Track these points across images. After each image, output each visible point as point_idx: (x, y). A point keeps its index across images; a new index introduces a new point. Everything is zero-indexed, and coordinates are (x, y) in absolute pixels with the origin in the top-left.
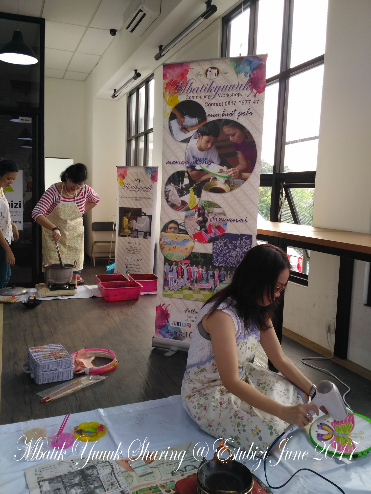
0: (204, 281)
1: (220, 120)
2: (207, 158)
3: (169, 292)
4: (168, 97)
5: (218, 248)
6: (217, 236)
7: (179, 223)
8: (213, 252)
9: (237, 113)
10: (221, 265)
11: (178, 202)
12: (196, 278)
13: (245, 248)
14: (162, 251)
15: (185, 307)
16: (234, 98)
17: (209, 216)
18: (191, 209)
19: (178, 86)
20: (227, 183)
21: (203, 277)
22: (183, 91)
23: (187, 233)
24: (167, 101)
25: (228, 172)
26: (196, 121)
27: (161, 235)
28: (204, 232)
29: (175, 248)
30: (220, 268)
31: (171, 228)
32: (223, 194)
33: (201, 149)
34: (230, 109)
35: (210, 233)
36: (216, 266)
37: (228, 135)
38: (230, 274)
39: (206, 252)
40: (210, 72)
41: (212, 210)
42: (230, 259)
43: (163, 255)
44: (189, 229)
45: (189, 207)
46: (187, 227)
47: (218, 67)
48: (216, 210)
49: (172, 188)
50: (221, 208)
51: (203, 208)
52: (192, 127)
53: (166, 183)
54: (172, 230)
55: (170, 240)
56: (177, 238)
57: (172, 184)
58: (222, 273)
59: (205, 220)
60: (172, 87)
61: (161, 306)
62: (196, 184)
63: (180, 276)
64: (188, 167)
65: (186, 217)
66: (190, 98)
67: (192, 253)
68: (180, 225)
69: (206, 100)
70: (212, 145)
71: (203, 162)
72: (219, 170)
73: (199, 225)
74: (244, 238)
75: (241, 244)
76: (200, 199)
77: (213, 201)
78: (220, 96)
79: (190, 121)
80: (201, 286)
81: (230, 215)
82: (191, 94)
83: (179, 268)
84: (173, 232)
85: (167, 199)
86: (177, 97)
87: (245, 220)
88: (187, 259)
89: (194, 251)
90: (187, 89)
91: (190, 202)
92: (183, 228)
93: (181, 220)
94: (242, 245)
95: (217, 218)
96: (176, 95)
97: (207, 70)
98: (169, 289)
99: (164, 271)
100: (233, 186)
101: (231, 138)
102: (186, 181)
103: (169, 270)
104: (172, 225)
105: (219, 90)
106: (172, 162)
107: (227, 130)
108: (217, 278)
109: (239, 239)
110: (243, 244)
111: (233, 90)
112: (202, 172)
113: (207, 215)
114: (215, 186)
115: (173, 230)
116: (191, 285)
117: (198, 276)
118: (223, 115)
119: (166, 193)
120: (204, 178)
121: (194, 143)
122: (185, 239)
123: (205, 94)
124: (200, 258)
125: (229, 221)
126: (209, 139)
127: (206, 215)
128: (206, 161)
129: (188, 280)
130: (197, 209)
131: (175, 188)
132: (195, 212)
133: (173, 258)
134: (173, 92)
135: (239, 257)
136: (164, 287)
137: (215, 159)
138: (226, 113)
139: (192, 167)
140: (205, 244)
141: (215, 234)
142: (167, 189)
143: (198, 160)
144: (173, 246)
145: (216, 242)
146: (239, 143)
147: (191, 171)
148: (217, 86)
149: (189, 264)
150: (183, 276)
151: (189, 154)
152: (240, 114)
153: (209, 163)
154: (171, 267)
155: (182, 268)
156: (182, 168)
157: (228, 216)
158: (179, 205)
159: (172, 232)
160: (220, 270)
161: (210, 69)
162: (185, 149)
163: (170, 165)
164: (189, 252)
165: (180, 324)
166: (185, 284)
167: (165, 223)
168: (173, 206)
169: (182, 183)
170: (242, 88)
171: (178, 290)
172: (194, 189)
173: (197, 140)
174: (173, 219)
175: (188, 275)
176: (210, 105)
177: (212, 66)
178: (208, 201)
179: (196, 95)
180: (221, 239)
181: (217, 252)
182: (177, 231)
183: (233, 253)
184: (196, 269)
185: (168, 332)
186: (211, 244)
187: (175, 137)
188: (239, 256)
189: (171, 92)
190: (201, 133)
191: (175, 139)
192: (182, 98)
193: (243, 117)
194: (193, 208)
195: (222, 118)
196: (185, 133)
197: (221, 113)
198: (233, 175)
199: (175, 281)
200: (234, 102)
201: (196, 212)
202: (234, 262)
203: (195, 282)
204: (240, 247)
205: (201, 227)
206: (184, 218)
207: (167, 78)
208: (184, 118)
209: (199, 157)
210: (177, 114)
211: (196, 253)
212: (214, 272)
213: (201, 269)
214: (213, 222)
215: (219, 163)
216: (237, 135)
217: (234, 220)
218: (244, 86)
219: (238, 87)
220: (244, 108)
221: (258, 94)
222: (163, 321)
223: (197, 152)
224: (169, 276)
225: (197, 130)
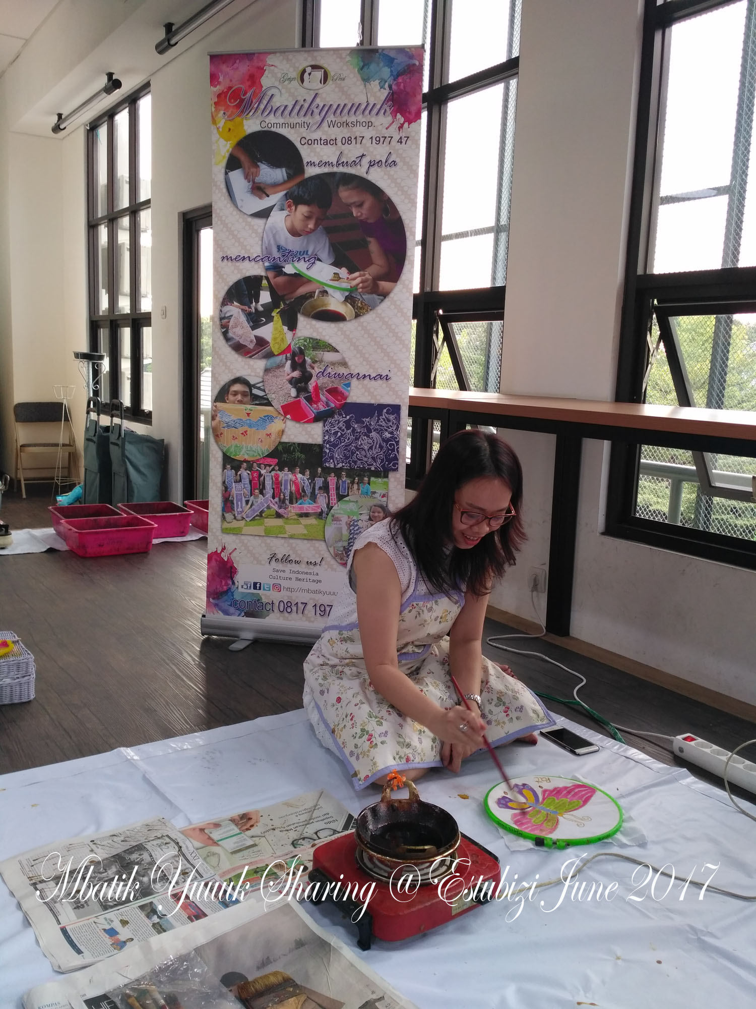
0: (308, 500)
1: (332, 175)
2: (307, 251)
4: (221, 123)
5: (333, 431)
6: (332, 408)
7: (252, 383)
8: (324, 441)
9: (365, 162)
10: (340, 465)
11: (249, 340)
12: (291, 492)
13: (386, 430)
14: (217, 442)
15: (269, 552)
16: (359, 131)
17: (313, 368)
18: (276, 353)
19: (242, 100)
20: (349, 301)
21: (304, 491)
22: (253, 111)
23: (269, 404)
24: (221, 130)
25: (349, 279)
26: (282, 173)
27: (214, 408)
28: (304, 402)
29: (245, 433)
30: (338, 472)
31: (236, 393)
32: (341, 325)
33: (294, 232)
34: (352, 152)
35: (316, 403)
36: (329, 468)
37: (349, 205)
38: (358, 483)
39: (310, 441)
40: (310, 74)
41: (320, 356)
42: (357, 454)
43: (220, 448)
44: (273, 396)
45: (273, 349)
46: (269, 391)
47: (325, 66)
48: (329, 357)
49: (235, 310)
50: (337, 351)
51: (302, 352)
52: (275, 186)
53: (221, 300)
54: (236, 397)
55: (233, 417)
56: (248, 414)
57: (235, 303)
58: (342, 481)
59: (306, 377)
60: (230, 102)
61: (219, 552)
62: (285, 304)
63: (257, 491)
64: (267, 269)
65: (267, 370)
66: (270, 125)
67: (280, 443)
68: (254, 386)
69: (303, 131)
70: (317, 225)
71: (299, 259)
72: (331, 276)
73: (295, 387)
74: (385, 411)
75: (380, 423)
76: (294, 334)
77: (322, 338)
78: (332, 124)
79: (269, 174)
80: (301, 508)
81: (357, 366)
82: (272, 119)
83: (255, 475)
84: (240, 402)
85: (225, 334)
86: (241, 124)
87: (387, 375)
88: (271, 455)
89: (285, 439)
90: (262, 107)
91: (275, 339)
92: (261, 393)
93: (255, 376)
94: (381, 426)
95: (329, 373)
96: (238, 119)
97: (304, 71)
98: (235, 518)
99: (224, 482)
100: (361, 308)
101: (355, 212)
102: (265, 297)
103: (233, 479)
104: (237, 387)
105: (329, 113)
106: (234, 257)
107: (346, 195)
108: (333, 492)
109: (376, 414)
110: (383, 424)
111: (358, 113)
112: (298, 279)
113: (310, 366)
114: (324, 308)
115: (239, 397)
116: (280, 507)
117: (293, 488)
118: (338, 165)
119: (222, 321)
120: (302, 291)
121: (279, 219)
122: (265, 417)
123: (300, 120)
124: (298, 454)
125: (355, 379)
126: (310, 212)
127: (307, 367)
128: (305, 256)
129: (274, 498)
130: (288, 355)
131: (243, 310)
132: (284, 360)
133: (242, 455)
134: (232, 111)
135: (375, 448)
136: (223, 515)
137: (324, 254)
138: (344, 159)
139: (277, 269)
140: (306, 425)
141: (327, 405)
142: (226, 313)
143: (288, 255)
144: (241, 430)
145: (330, 420)
146: (371, 221)
147: (276, 276)
148: (324, 105)
149: (275, 466)
150: (264, 491)
151: (269, 241)
152: (371, 164)
153: (312, 261)
154: (239, 473)
155: (260, 475)
156: (256, 270)
157: (352, 368)
158: (251, 346)
159: (238, 401)
160: (339, 476)
161: (309, 70)
162: (260, 230)
163: (230, 263)
164: (274, 441)
165: (258, 586)
166: (268, 507)
167: (223, 383)
168: (239, 348)
169: (257, 301)
170: (375, 111)
171: (253, 519)
172: (282, 314)
173: (285, 213)
174: (238, 375)
175: (273, 489)
176: (310, 142)
177: (313, 63)
178: (312, 338)
179: (281, 121)
180: (340, 415)
181: (332, 440)
182: (248, 399)
183: (364, 442)
184: (291, 476)
185: (234, 603)
186: (320, 425)
187: (239, 205)
188: (376, 446)
189: (228, 113)
190: (294, 199)
191: (240, 211)
192: (252, 125)
193: (379, 170)
194: (280, 351)
195: (335, 169)
196: (261, 198)
197: (334, 160)
198: (361, 285)
199: (247, 502)
200: (359, 140)
201: (286, 359)
202: (366, 459)
203: (287, 502)
204: (377, 429)
205: (299, 391)
206: (261, 374)
207: (219, 83)
208: (258, 166)
209: (290, 247)
210: (243, 158)
211: (289, 443)
212: (326, 479)
213: (299, 476)
214: (322, 381)
215: (331, 261)
216: (367, 205)
217: (365, 375)
218: (378, 106)
219: (369, 108)
220: (380, 152)
221: (406, 125)
222: (223, 583)
223: (286, 239)
224: (234, 492)
225: (284, 192)
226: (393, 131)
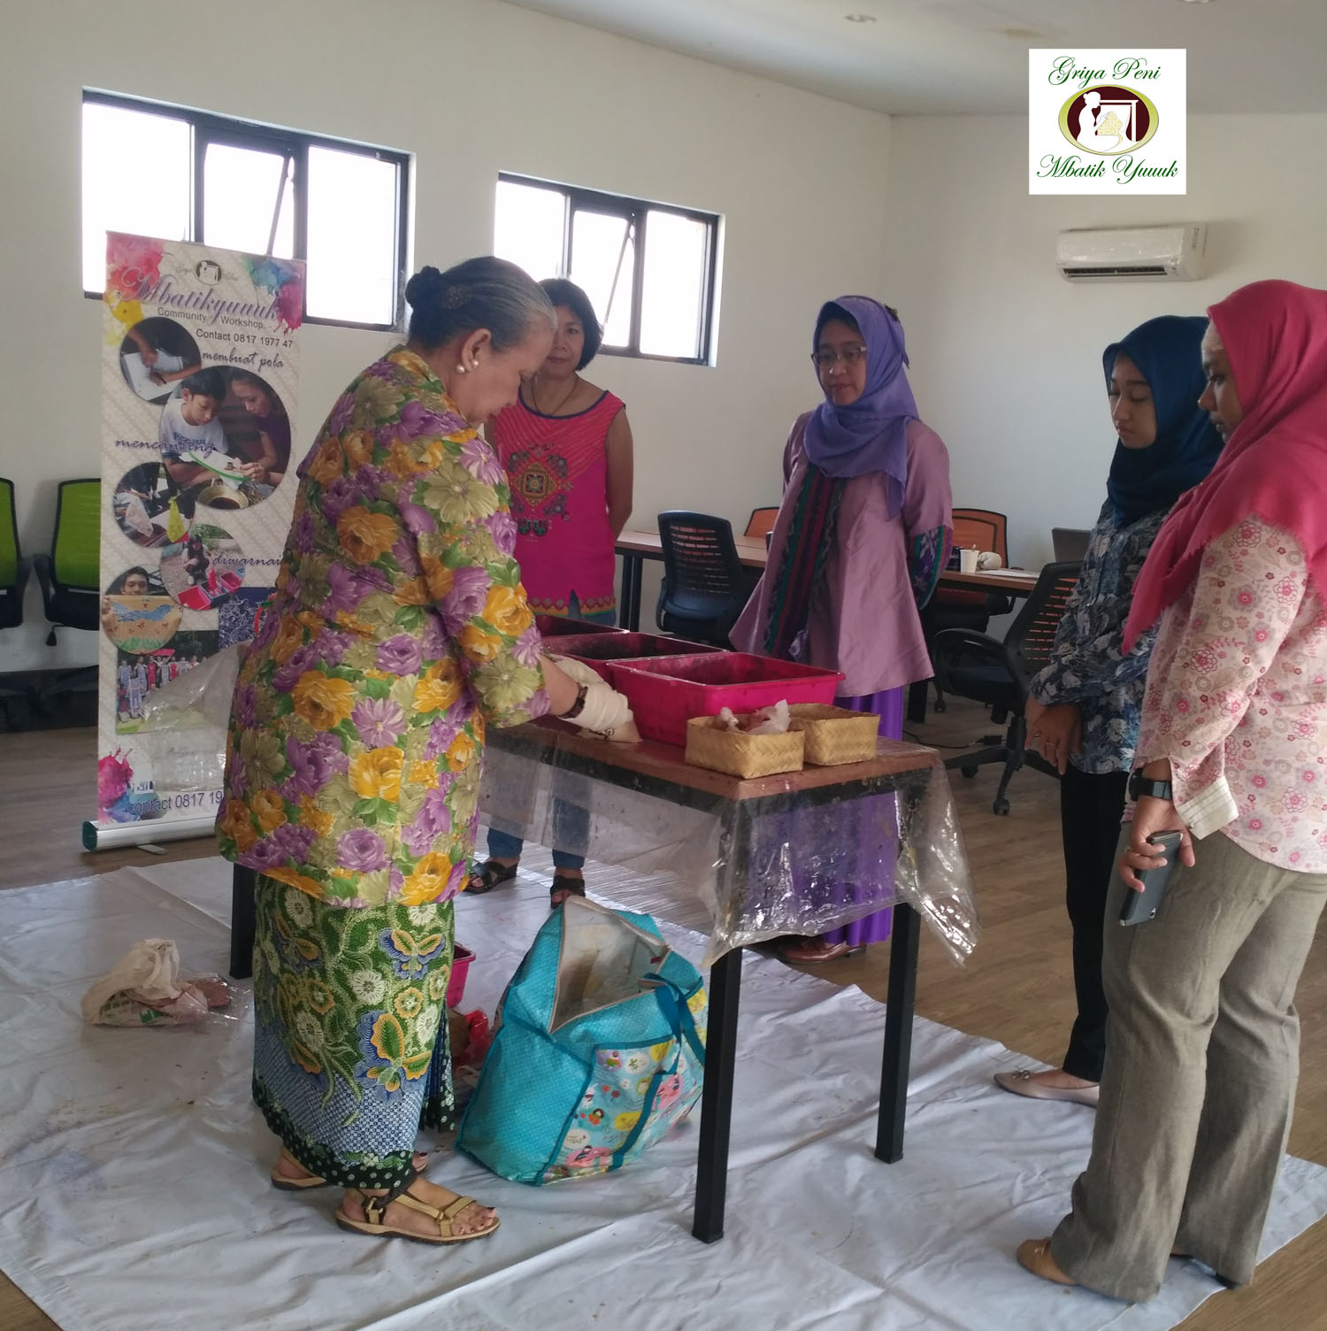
1: (227, 368)
2: (204, 440)
3: (132, 723)
4: (117, 303)
5: (228, 617)
6: (227, 593)
7: (149, 572)
8: (220, 627)
9: (257, 360)
11: (146, 528)
16: (251, 330)
17: (210, 555)
18: (173, 541)
19: (139, 284)
20: (243, 490)
22: (151, 296)
25: (243, 469)
26: (179, 361)
27: (106, 601)
28: (201, 589)
29: (142, 625)
31: (133, 584)
32: (235, 512)
33: (191, 421)
34: (245, 350)
35: (213, 589)
37: (242, 399)
39: (207, 628)
40: (205, 269)
41: (216, 543)
43: (115, 644)
44: (170, 585)
45: (170, 537)
46: (166, 580)
47: (219, 263)
48: (224, 543)
49: (132, 498)
50: (231, 538)
51: (199, 540)
52: (173, 374)
53: (115, 487)
54: (133, 588)
55: (131, 610)
56: (145, 605)
57: (133, 490)
59: (203, 564)
61: (113, 755)
62: (182, 491)
63: (153, 685)
65: (164, 559)
67: (177, 632)
68: (151, 575)
69: (200, 323)
70: (213, 415)
71: (197, 448)
72: (226, 465)
73: (192, 574)
76: (191, 522)
77: (217, 525)
78: (225, 320)
79: (166, 361)
81: (251, 551)
82: (169, 307)
83: (152, 668)
84: (138, 593)
85: (121, 522)
86: (138, 308)
88: (167, 646)
89: (182, 628)
90: (160, 293)
91: (172, 526)
92: (157, 583)
95: (225, 559)
96: (135, 302)
97: (200, 265)
98: (131, 717)
99: (119, 680)
100: (254, 497)
101: (248, 406)
102: (162, 485)
103: (129, 675)
104: (135, 578)
105: (223, 309)
106: (130, 443)
107: (238, 389)
111: (249, 314)
112: (195, 467)
113: (207, 553)
114: (220, 497)
115: (136, 588)
118: (231, 360)
119: (118, 508)
121: (175, 407)
122: (162, 606)
123: (196, 312)
124: (195, 642)
125: (248, 564)
126: (207, 403)
127: (205, 554)
128: (201, 445)
130: (185, 542)
131: (141, 498)
132: (181, 548)
133: (138, 649)
134: (131, 294)
136: (118, 715)
137: (219, 444)
138: (236, 355)
139: (173, 456)
140: (204, 612)
141: (223, 591)
142: (121, 501)
143: (185, 443)
144: (138, 622)
145: (225, 606)
146: (263, 416)
147: (173, 464)
148: (219, 301)
149: (172, 656)
151: (166, 429)
152: (263, 363)
153: (209, 450)
154: (135, 668)
155: (157, 668)
156: (154, 456)
157: (246, 554)
158: (148, 535)
159: (135, 592)
161: (204, 265)
162: (158, 417)
163: (127, 449)
164: (172, 631)
167: (117, 574)
168: (136, 537)
169: (155, 489)
170: (264, 314)
172: (178, 501)
173: (182, 401)
174: (135, 565)
176: (206, 336)
178: (209, 526)
179: (177, 309)
180: (235, 599)
181: (227, 625)
182: (146, 589)
184: (188, 666)
185: (130, 809)
186: (217, 610)
187: (137, 389)
189: (124, 294)
190: (191, 388)
192: (149, 310)
193: (269, 369)
195: (229, 363)
196: (158, 384)
197: (227, 354)
198: (254, 475)
199: (144, 698)
200: (251, 338)
201: (184, 547)
205: (196, 578)
206: (158, 562)
207: (113, 261)
208: (156, 353)
209: (187, 435)
210: (140, 342)
211: (186, 632)
214: (219, 567)
215: (225, 450)
216: (259, 401)
217: (258, 560)
218: (267, 310)
219: (259, 311)
220: (269, 352)
221: (290, 330)
222: (118, 788)
223: (183, 427)
224: (130, 689)
225: (180, 381)
226: (279, 334)
